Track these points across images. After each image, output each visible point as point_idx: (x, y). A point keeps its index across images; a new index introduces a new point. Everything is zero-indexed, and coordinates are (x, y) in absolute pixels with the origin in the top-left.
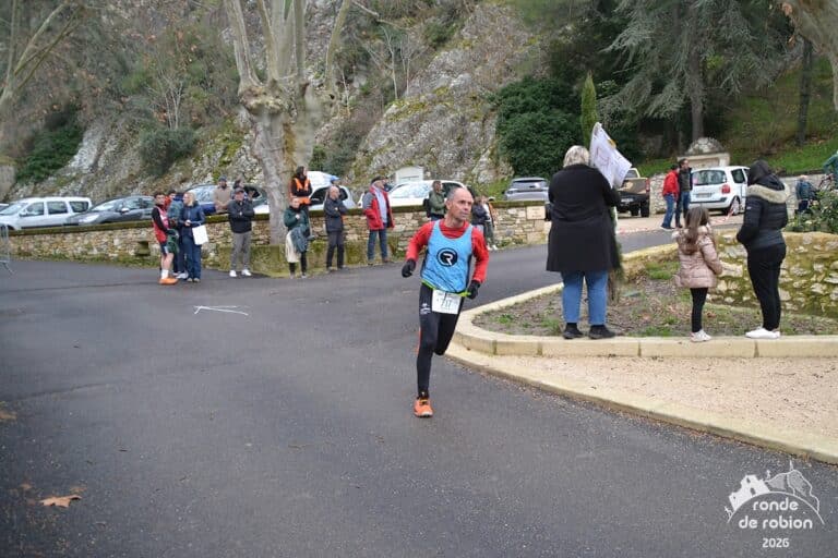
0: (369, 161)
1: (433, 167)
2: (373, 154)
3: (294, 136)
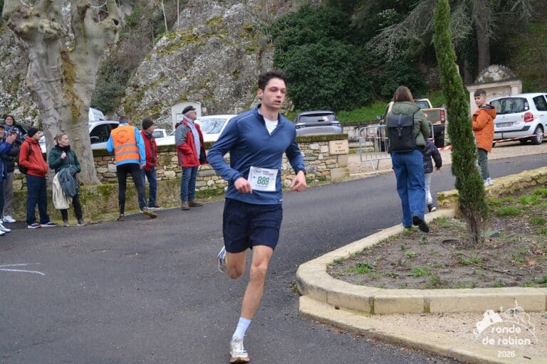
0: (140, 97)
1: (209, 102)
2: (146, 88)
3: (74, 65)
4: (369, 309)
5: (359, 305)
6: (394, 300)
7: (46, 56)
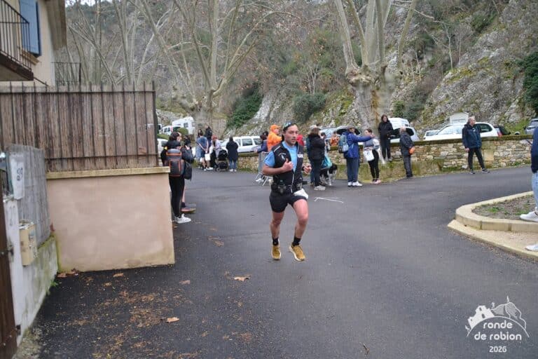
0: (433, 111)
1: (477, 112)
2: (436, 105)
3: (378, 98)
4: (479, 227)
5: (473, 224)
6: (493, 223)
7: (364, 94)
